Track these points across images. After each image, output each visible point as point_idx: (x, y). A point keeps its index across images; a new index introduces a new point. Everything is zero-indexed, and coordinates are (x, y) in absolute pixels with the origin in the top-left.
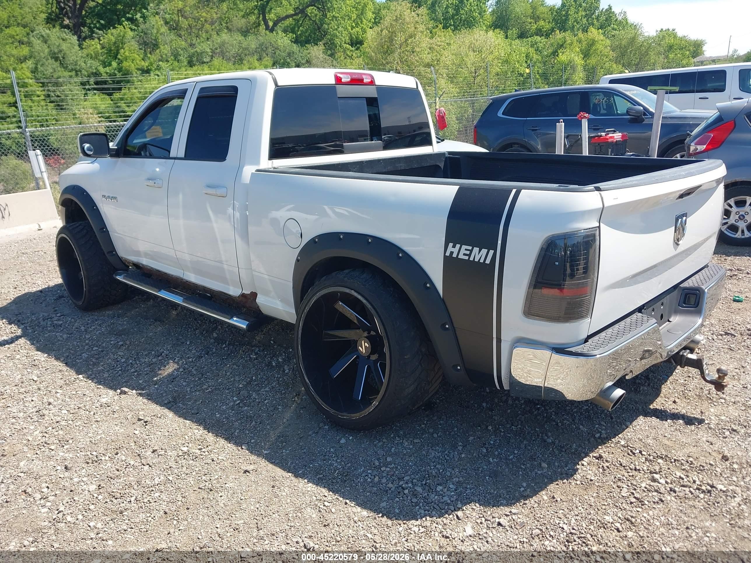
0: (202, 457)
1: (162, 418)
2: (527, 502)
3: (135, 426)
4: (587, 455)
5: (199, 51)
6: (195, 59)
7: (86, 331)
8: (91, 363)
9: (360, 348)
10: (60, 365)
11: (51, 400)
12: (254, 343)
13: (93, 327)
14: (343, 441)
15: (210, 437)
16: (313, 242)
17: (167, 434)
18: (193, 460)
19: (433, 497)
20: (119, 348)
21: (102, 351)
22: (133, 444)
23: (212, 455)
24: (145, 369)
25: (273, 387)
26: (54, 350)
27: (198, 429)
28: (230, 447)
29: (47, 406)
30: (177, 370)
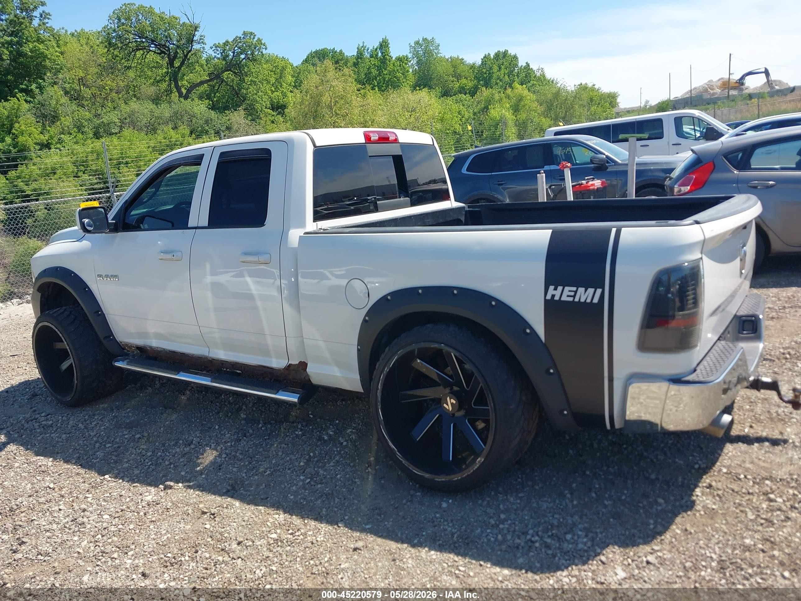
0: (298, 541)
1: (229, 507)
2: (663, 537)
3: (201, 520)
4: (696, 486)
5: (105, 121)
6: (101, 130)
7: (86, 427)
8: (112, 461)
9: (445, 405)
10: (74, 469)
11: (83, 506)
12: (291, 420)
13: (93, 424)
14: (444, 505)
15: (296, 520)
16: (383, 300)
17: (244, 523)
18: (289, 546)
19: (567, 546)
20: (138, 442)
21: (119, 447)
22: (209, 539)
23: (309, 538)
24: (181, 460)
25: (338, 462)
26: (58, 453)
27: (277, 514)
28: (324, 528)
29: (82, 514)
30: (220, 456)
